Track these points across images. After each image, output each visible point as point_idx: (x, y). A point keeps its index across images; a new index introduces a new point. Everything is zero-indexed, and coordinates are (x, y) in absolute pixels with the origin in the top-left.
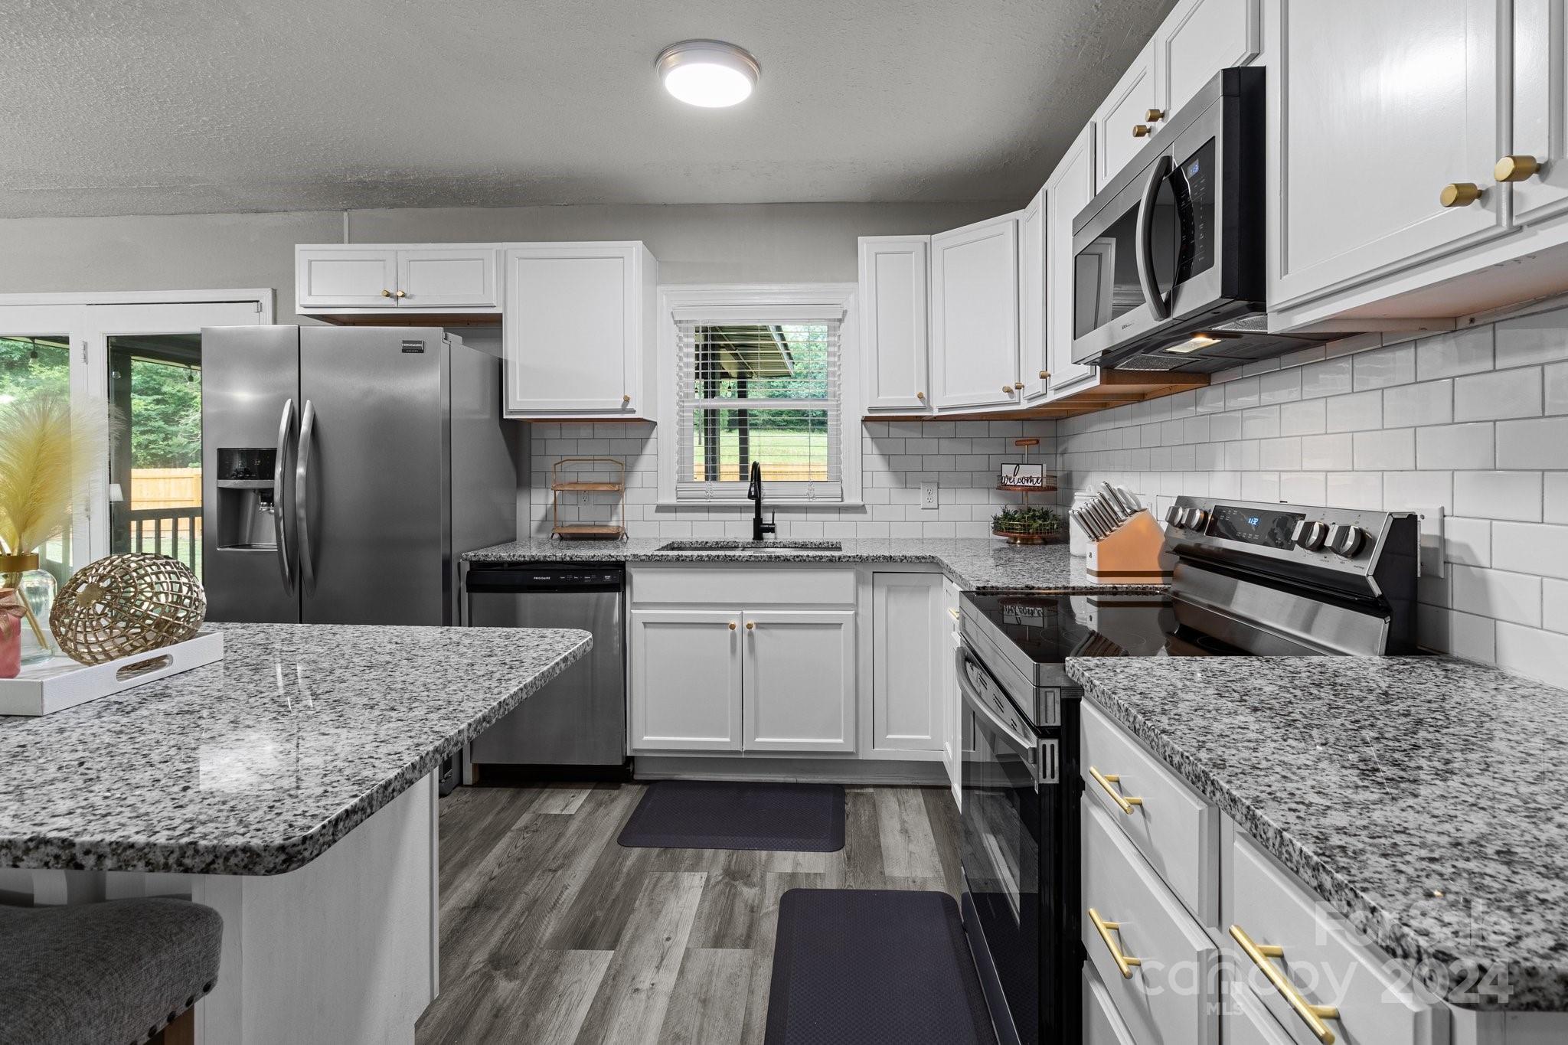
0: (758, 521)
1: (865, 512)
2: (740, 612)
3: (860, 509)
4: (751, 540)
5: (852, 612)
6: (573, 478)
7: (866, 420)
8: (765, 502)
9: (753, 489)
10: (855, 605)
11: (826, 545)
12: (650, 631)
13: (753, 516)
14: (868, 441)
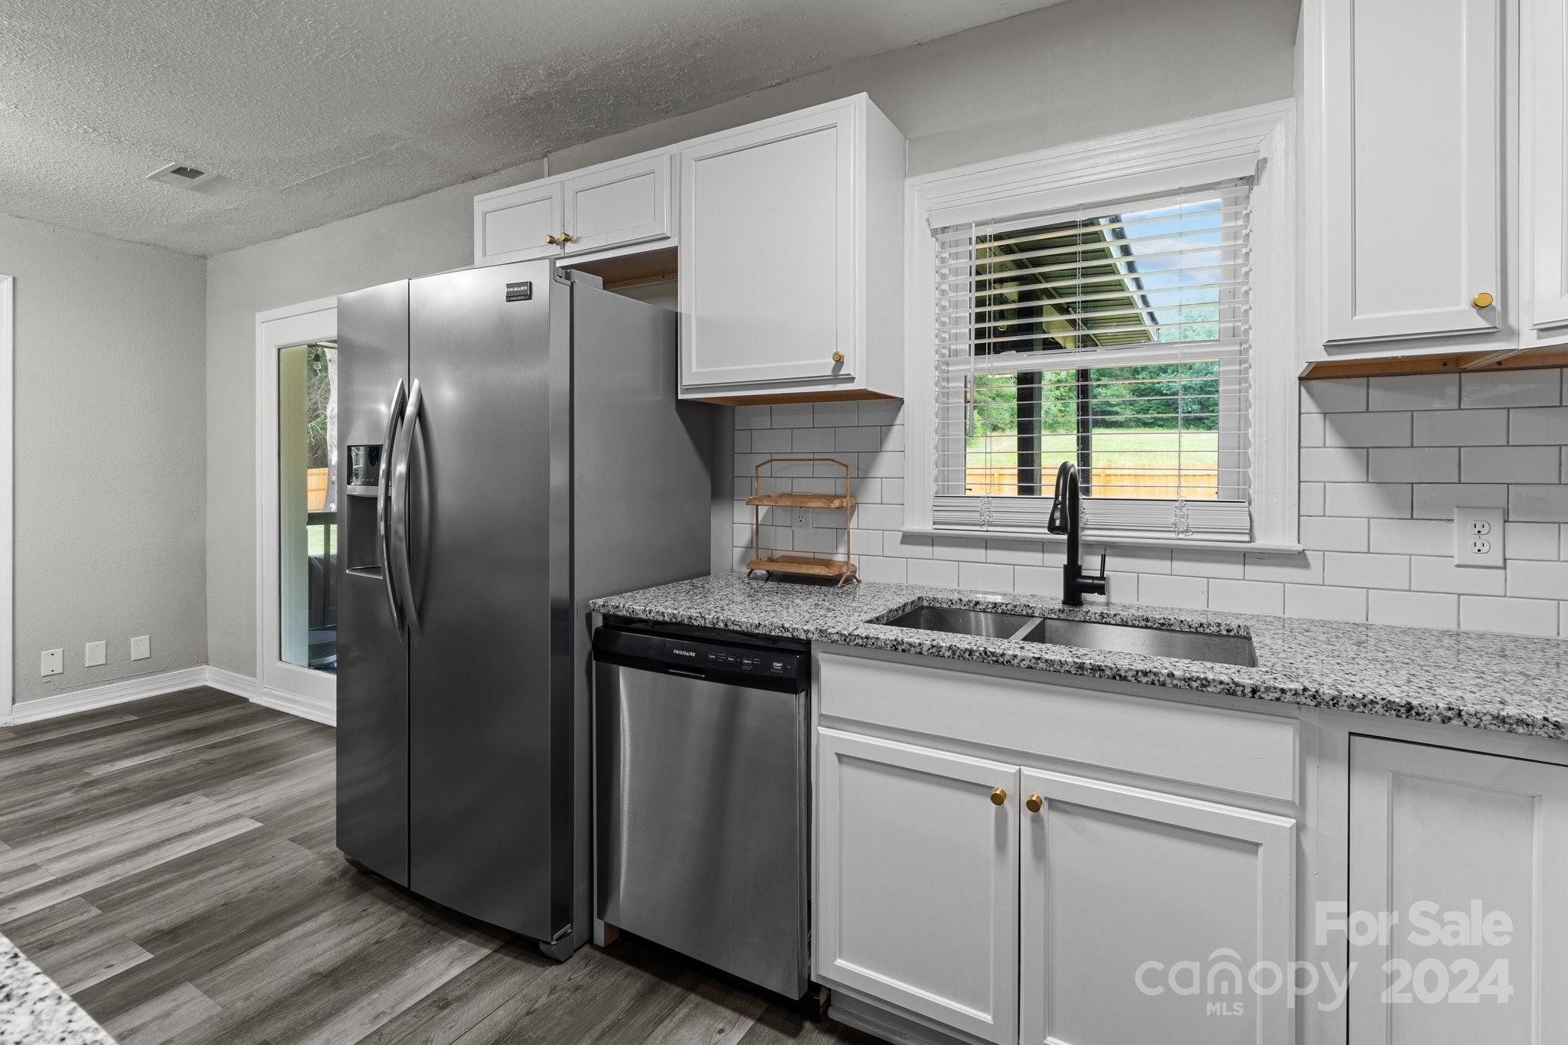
0: (1072, 571)
1: (1306, 565)
2: (1013, 769)
3: (1296, 559)
4: (1058, 605)
5: (1289, 823)
6: (785, 487)
7: (1315, 374)
8: (1087, 535)
9: (1057, 515)
10: (1299, 807)
11: (1214, 629)
12: (850, 772)
13: (1063, 559)
14: (1315, 422)
